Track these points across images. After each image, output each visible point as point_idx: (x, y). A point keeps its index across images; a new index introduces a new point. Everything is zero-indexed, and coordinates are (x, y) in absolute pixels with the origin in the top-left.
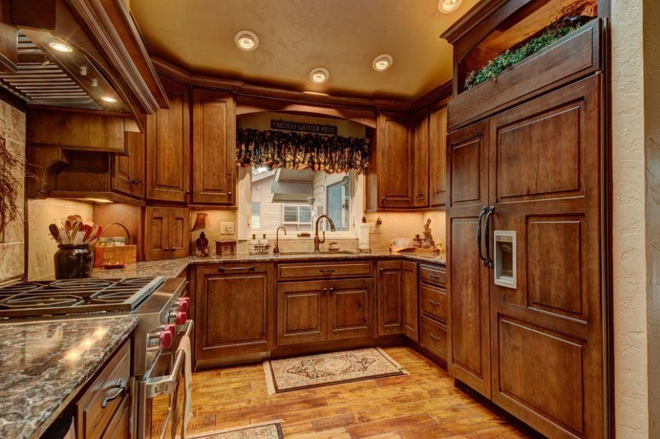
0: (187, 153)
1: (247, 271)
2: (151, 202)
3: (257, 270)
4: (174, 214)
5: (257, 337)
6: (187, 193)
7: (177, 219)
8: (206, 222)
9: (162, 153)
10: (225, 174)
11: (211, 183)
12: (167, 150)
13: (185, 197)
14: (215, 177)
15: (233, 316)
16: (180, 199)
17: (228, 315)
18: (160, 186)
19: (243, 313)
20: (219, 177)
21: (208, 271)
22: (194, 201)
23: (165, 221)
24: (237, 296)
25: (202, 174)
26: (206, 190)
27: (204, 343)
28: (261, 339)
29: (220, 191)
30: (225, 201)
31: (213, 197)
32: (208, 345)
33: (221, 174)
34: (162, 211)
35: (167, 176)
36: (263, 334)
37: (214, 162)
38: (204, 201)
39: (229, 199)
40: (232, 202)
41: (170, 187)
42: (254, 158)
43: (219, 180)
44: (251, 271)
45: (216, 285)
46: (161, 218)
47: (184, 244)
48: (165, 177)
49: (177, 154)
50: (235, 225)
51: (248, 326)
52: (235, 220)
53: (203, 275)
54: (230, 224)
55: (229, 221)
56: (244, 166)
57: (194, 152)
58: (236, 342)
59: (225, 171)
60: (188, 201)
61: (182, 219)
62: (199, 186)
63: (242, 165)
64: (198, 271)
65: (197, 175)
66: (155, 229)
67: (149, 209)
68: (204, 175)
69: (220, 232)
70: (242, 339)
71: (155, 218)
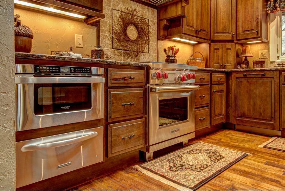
0: (234, 12)
1: (260, 76)
2: (214, 41)
3: (267, 75)
4: (226, 47)
5: (268, 119)
6: (233, 35)
7: (228, 49)
8: (247, 51)
9: (219, 15)
10: (255, 19)
11: (247, 27)
12: (222, 13)
13: (232, 37)
14: (249, 23)
15: (252, 103)
16: (229, 38)
17: (249, 102)
18: (218, 32)
19: (258, 102)
20: (251, 22)
21: (238, 76)
22: (238, 39)
23: (221, 50)
24: (254, 91)
25: (242, 22)
26: (244, 31)
27: (237, 116)
28: (270, 121)
29: (252, 30)
30: (255, 36)
31: (248, 34)
32: (239, 117)
33: (253, 20)
34: (219, 45)
35: (222, 26)
36: (272, 117)
37: (248, 13)
38: (243, 38)
39: (257, 34)
40: (259, 36)
41: (223, 32)
42: (280, 5)
43: (251, 24)
44: (263, 76)
45: (242, 83)
46: (218, 49)
47: (232, 63)
48: (221, 27)
49: (228, 14)
50: (269, 52)
51: (261, 110)
52: (268, 49)
53: (235, 78)
54: (265, 52)
55: (265, 49)
56: (273, 12)
57: (238, 10)
58: (255, 119)
59: (255, 17)
60: (235, 39)
61: (231, 49)
62: (240, 29)
63: (272, 12)
64: (233, 76)
65: (240, 24)
66: (215, 54)
67: (212, 44)
68: (243, 23)
69: (259, 57)
70: (258, 117)
71: (215, 49)
